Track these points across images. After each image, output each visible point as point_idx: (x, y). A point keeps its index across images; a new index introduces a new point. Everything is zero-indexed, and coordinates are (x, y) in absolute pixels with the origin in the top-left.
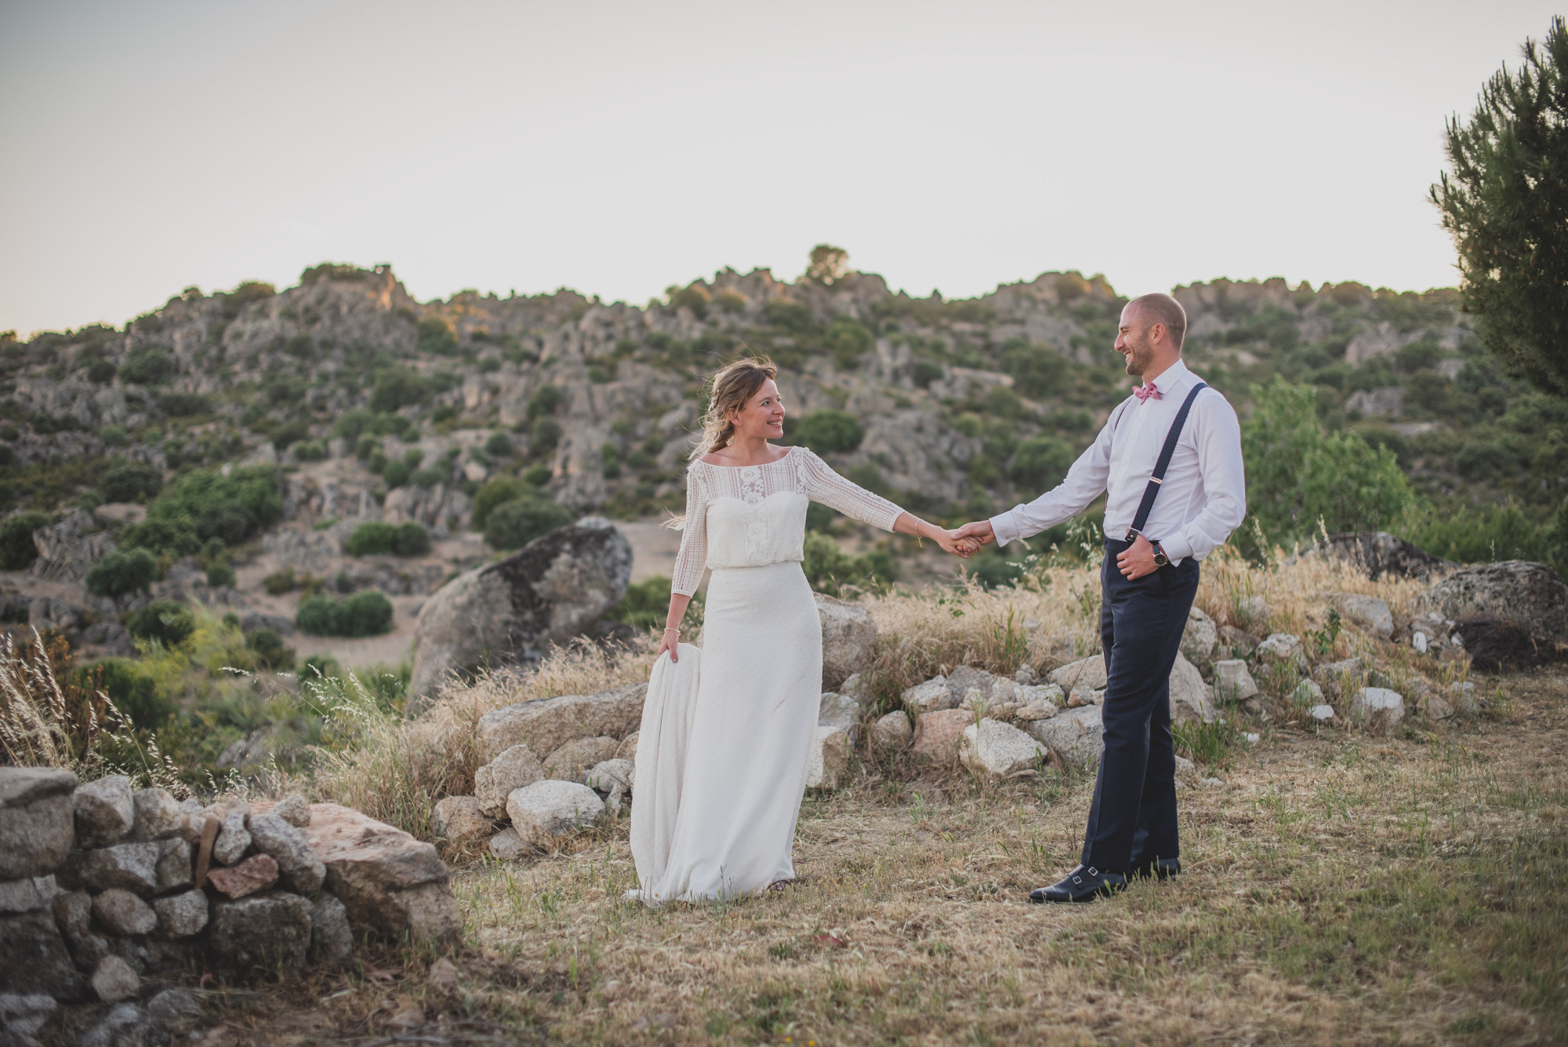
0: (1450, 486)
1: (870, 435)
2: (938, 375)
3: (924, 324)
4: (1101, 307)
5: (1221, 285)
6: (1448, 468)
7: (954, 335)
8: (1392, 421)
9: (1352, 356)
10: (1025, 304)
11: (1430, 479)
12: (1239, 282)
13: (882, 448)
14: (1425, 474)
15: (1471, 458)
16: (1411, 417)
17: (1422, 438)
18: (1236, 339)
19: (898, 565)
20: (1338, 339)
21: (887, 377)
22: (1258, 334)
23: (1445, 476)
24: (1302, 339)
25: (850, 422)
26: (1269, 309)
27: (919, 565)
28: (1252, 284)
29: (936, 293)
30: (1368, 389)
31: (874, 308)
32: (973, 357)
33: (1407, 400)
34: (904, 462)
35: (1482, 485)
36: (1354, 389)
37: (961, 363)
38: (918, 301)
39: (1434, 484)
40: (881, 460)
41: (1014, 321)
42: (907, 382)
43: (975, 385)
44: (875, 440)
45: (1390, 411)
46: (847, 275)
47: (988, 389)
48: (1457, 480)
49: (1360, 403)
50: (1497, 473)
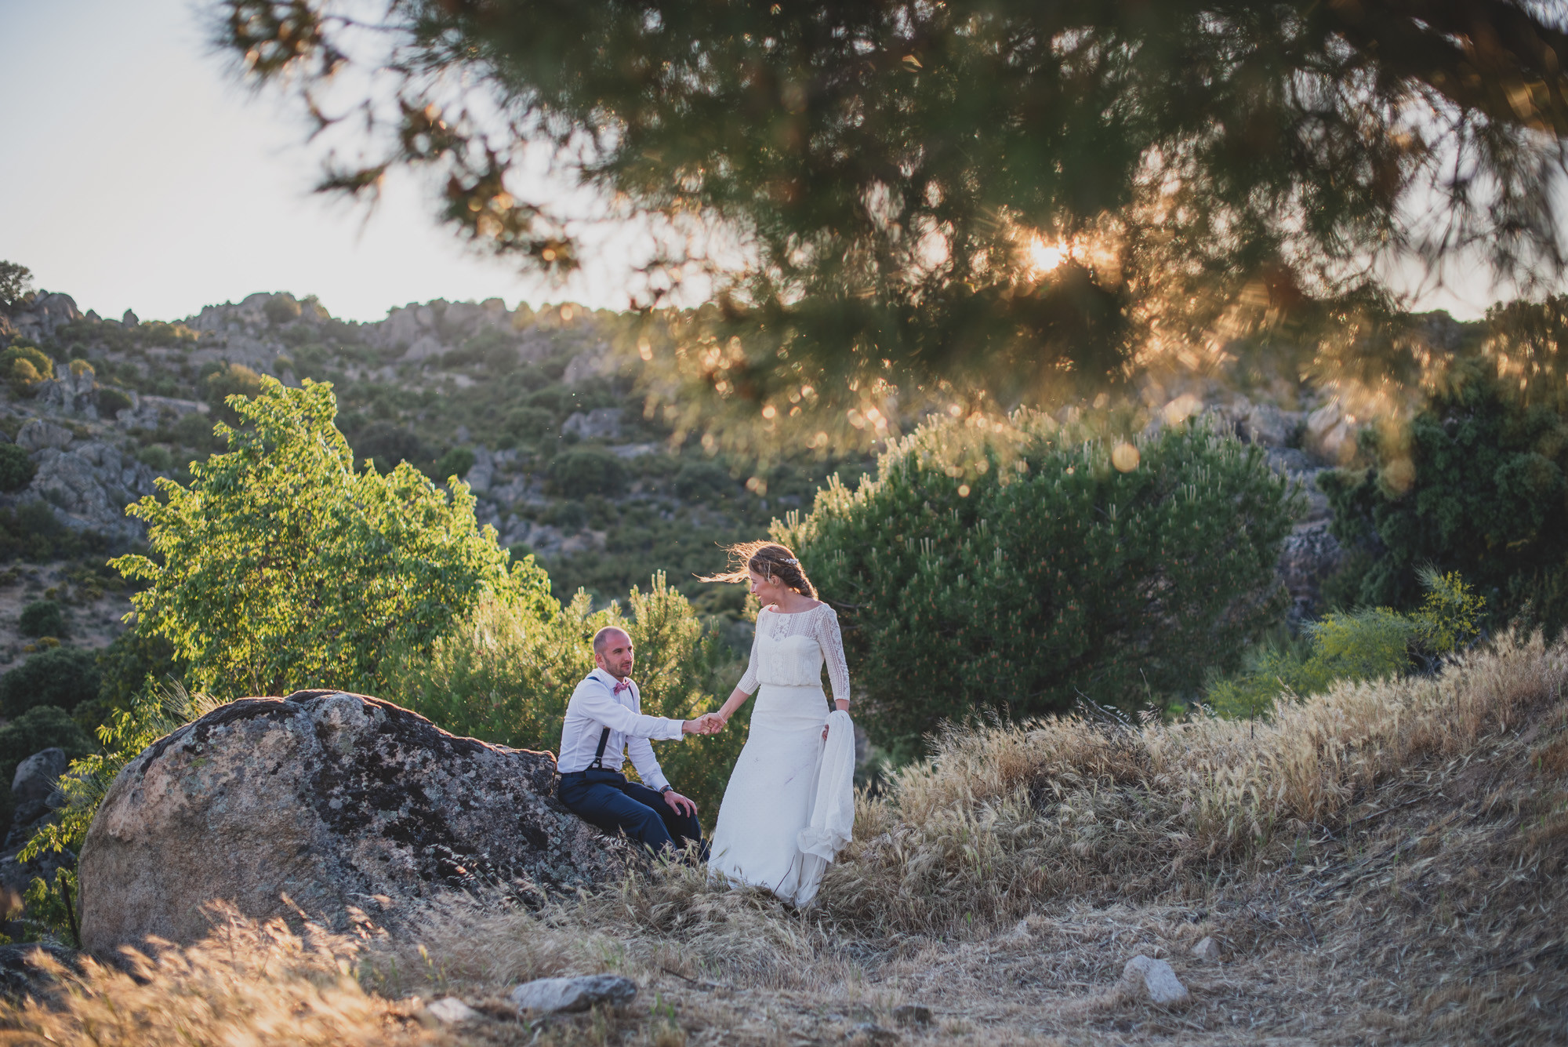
0: (669, 510)
1: (43, 469)
2: (126, 405)
3: (115, 350)
4: (313, 330)
5: (438, 307)
6: (667, 491)
7: (147, 360)
8: (609, 443)
9: (570, 378)
10: (232, 327)
11: (649, 502)
12: (457, 303)
13: (57, 484)
14: (643, 497)
15: (689, 480)
16: (629, 438)
17: (640, 460)
18: (453, 362)
19: (69, 616)
20: (557, 360)
21: (68, 408)
22: (475, 357)
23: (664, 499)
24: (520, 362)
25: (18, 456)
26: (487, 331)
27: (94, 615)
28: (469, 306)
29: (129, 314)
30: (585, 411)
31: (59, 331)
32: (165, 384)
33: (625, 421)
34: (80, 500)
35: (702, 507)
36: (571, 411)
37: (153, 391)
38: (110, 324)
39: (654, 507)
40: (55, 497)
41: (215, 345)
42: (91, 411)
43: (167, 414)
44: (48, 477)
45: (608, 433)
46: (29, 294)
47: (181, 417)
48: (676, 503)
49: (578, 426)
50: (715, 494)
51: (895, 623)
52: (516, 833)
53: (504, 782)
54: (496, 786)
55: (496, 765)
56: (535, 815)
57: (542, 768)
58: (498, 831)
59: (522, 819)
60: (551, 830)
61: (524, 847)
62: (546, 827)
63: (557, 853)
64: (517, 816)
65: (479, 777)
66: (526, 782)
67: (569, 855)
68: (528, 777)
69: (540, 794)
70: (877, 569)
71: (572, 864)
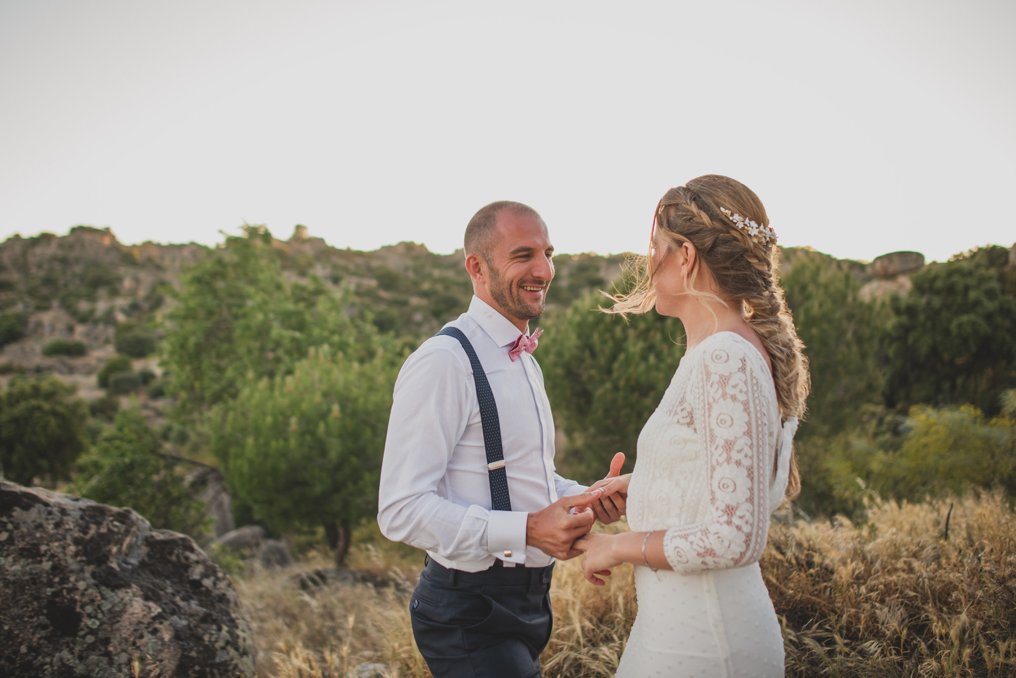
2: (343, 280)
3: (341, 259)
4: (422, 257)
29: (349, 247)
31: (320, 252)
32: (361, 272)
37: (354, 275)
38: (340, 251)
43: (360, 285)
46: (308, 238)
47: (366, 286)
51: (608, 385)
52: (37, 613)
53: (43, 548)
54: (32, 553)
55: (39, 526)
56: (75, 589)
57: (103, 530)
58: (15, 611)
59: (55, 594)
60: (89, 609)
61: (43, 633)
62: (83, 606)
63: (90, 639)
64: (49, 591)
65: (11, 540)
66: (72, 548)
67: (106, 641)
68: (77, 542)
69: (89, 563)
70: (598, 347)
71: (108, 654)
